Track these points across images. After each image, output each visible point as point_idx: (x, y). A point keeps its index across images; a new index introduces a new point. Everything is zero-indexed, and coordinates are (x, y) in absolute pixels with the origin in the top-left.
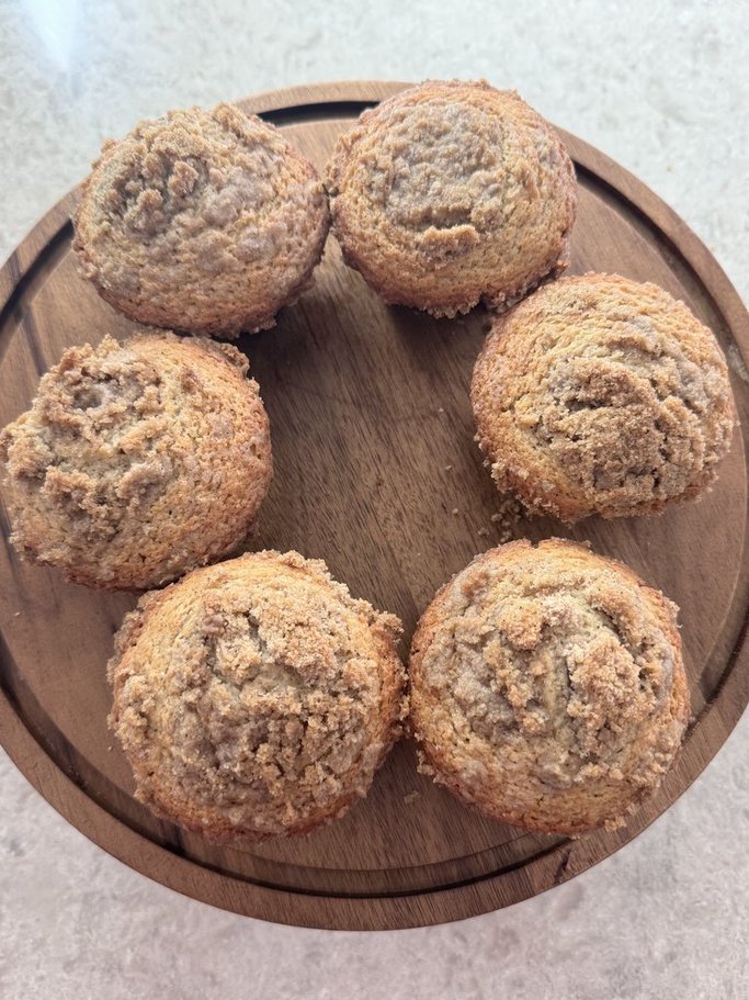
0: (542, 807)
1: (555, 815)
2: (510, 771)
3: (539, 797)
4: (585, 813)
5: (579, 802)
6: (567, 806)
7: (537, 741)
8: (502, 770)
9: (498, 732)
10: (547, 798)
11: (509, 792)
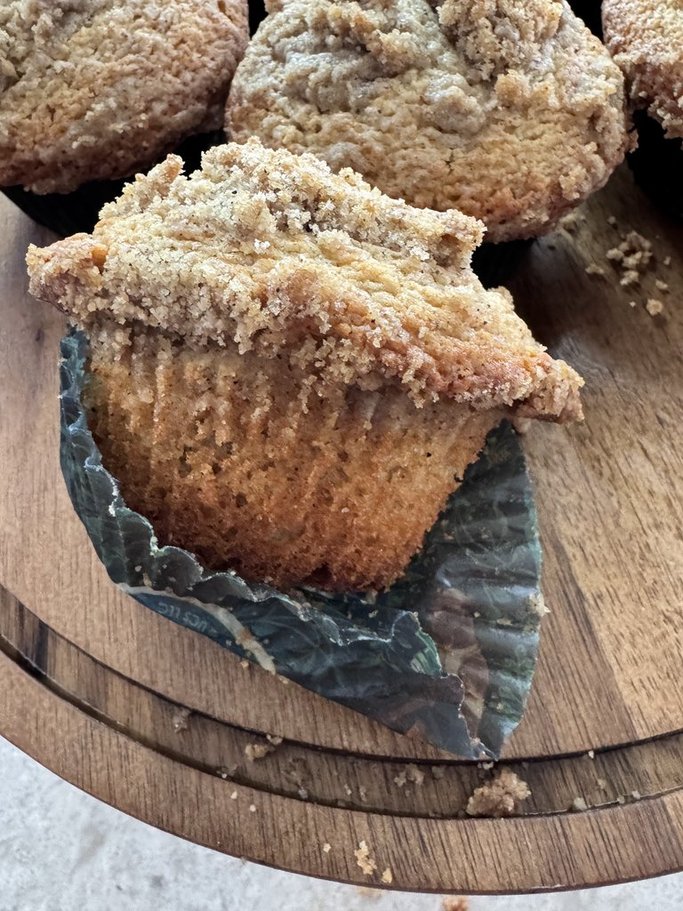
0: (458, 171)
1: (482, 178)
2: (389, 131)
3: (447, 156)
4: (524, 168)
5: (507, 147)
6: (493, 157)
7: (414, 72)
8: (378, 134)
9: (354, 86)
10: (459, 153)
11: (400, 163)
